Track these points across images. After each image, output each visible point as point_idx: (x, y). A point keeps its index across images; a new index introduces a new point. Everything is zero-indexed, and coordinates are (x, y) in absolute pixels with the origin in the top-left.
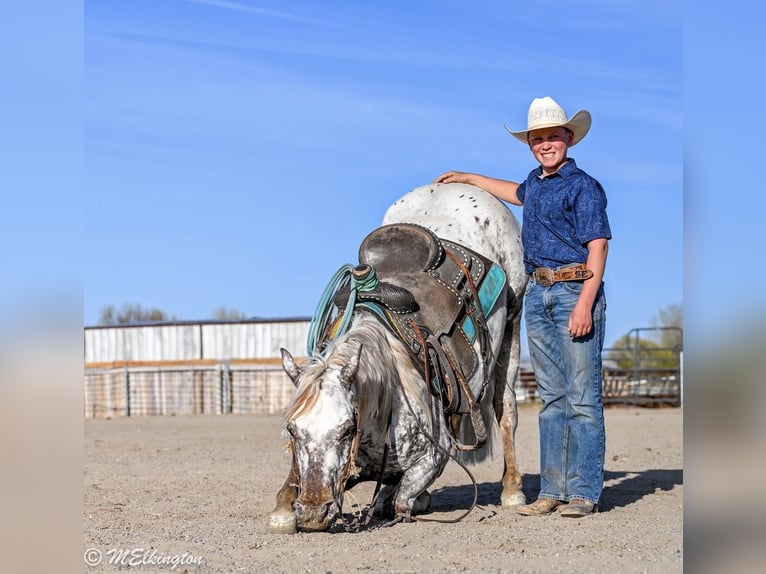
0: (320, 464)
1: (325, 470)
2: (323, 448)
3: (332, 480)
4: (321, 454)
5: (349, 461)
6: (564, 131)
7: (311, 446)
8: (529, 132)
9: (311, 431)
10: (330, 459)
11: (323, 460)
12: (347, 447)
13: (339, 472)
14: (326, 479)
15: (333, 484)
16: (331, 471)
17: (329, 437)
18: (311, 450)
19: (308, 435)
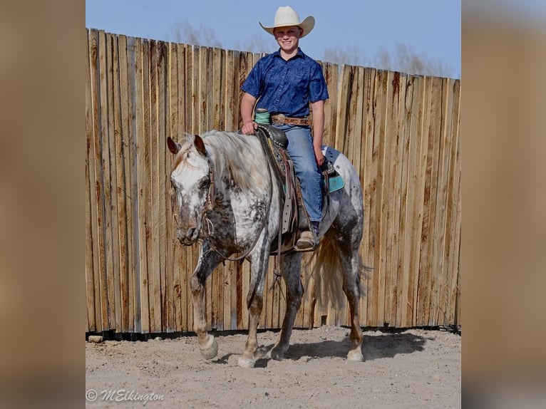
0: (188, 204)
1: (191, 207)
2: (190, 194)
3: (196, 213)
4: (189, 197)
5: (208, 201)
6: (297, 29)
7: (183, 192)
8: (275, 28)
9: (183, 183)
10: (195, 200)
11: (190, 201)
12: (206, 192)
13: (201, 207)
14: (192, 213)
15: (196, 216)
16: (195, 207)
17: (193, 187)
18: (183, 195)
19: (181, 186)
